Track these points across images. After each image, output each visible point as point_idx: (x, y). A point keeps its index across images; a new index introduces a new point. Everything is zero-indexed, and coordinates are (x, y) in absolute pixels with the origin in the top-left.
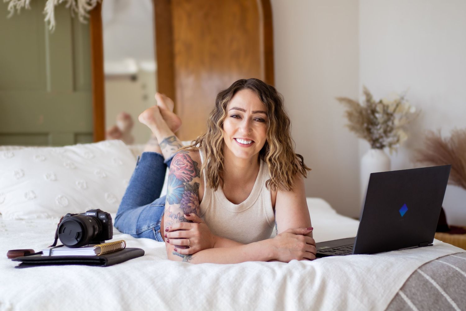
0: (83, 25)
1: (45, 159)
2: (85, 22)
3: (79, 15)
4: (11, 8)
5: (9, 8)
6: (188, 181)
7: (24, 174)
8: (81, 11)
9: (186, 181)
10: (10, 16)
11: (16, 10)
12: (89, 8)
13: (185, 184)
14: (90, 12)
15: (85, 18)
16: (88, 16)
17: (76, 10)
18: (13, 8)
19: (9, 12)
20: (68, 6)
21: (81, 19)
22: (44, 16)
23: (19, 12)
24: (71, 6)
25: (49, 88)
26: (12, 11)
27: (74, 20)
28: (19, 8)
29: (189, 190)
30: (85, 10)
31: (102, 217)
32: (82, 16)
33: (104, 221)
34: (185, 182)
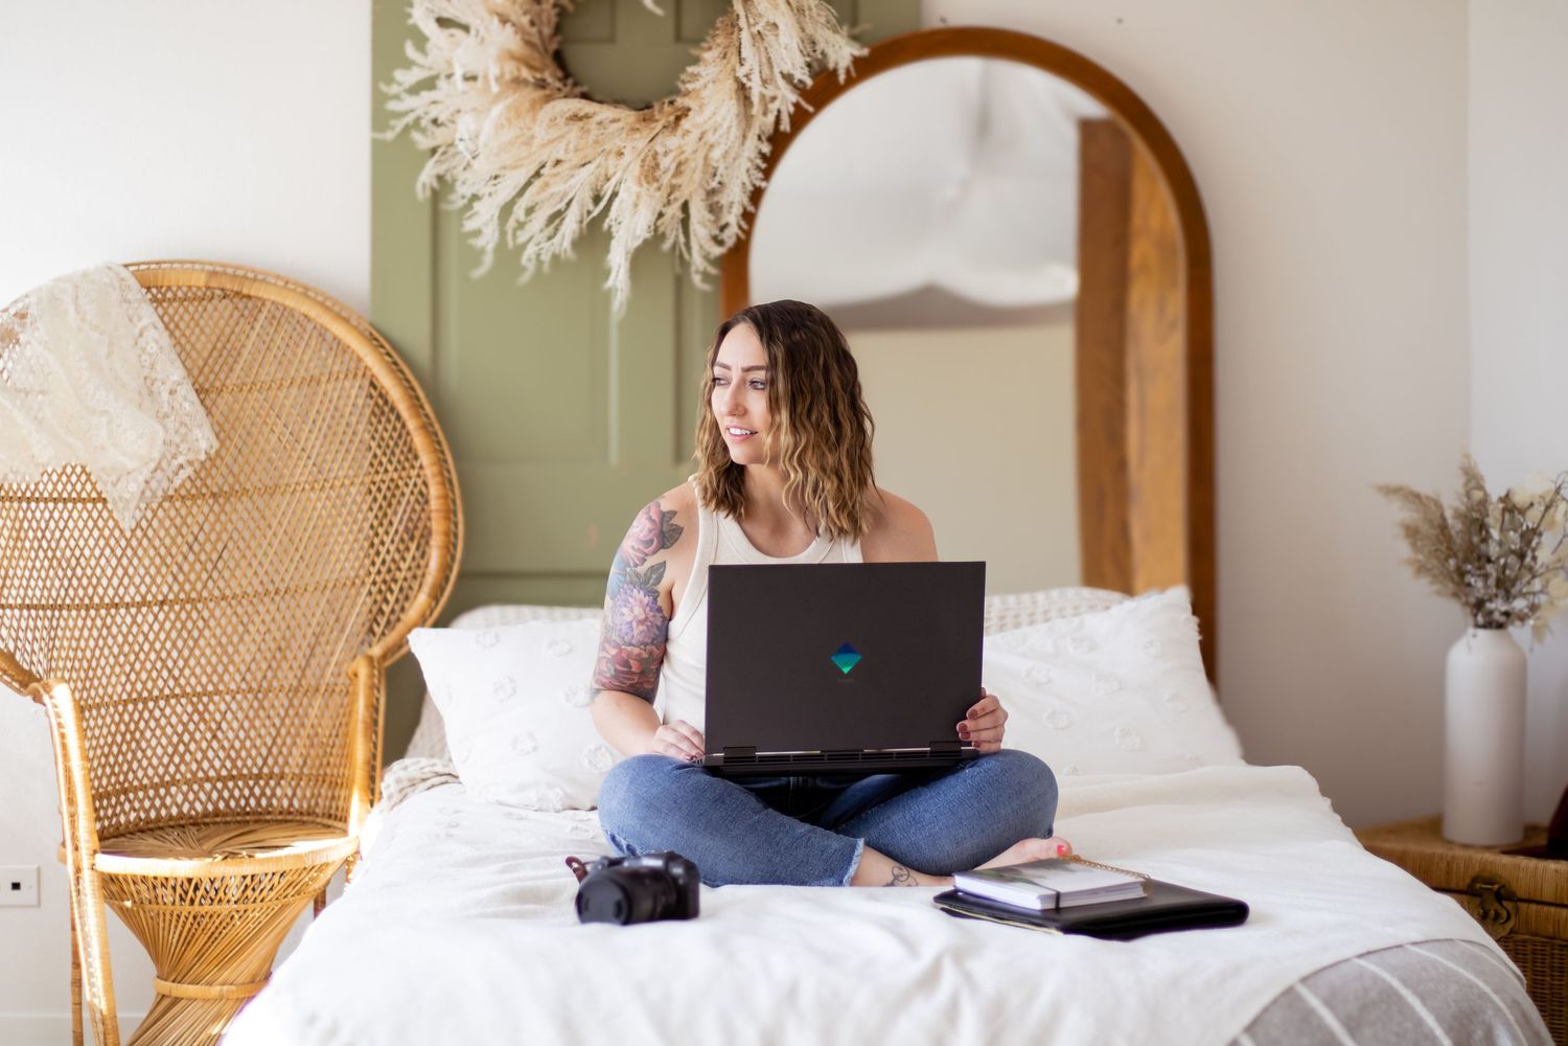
0: (704, 294)
1: (570, 651)
2: (706, 287)
3: (693, 269)
4: (529, 260)
5: (524, 260)
6: (636, 565)
7: (514, 690)
8: (698, 261)
9: (632, 564)
10: (525, 278)
11: (540, 263)
12: (717, 251)
13: (628, 570)
14: (719, 262)
15: (706, 277)
16: (713, 271)
17: (686, 256)
18: (534, 257)
19: (523, 269)
20: (667, 246)
21: (697, 279)
22: (607, 274)
23: (546, 268)
24: (675, 245)
25: (614, 458)
26: (531, 267)
27: (680, 282)
28: (546, 257)
29: (631, 583)
30: (706, 257)
31: (678, 870)
32: (697, 272)
33: (681, 882)
34: (629, 566)
